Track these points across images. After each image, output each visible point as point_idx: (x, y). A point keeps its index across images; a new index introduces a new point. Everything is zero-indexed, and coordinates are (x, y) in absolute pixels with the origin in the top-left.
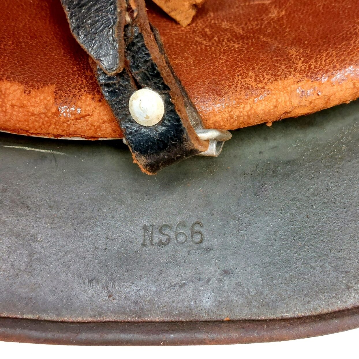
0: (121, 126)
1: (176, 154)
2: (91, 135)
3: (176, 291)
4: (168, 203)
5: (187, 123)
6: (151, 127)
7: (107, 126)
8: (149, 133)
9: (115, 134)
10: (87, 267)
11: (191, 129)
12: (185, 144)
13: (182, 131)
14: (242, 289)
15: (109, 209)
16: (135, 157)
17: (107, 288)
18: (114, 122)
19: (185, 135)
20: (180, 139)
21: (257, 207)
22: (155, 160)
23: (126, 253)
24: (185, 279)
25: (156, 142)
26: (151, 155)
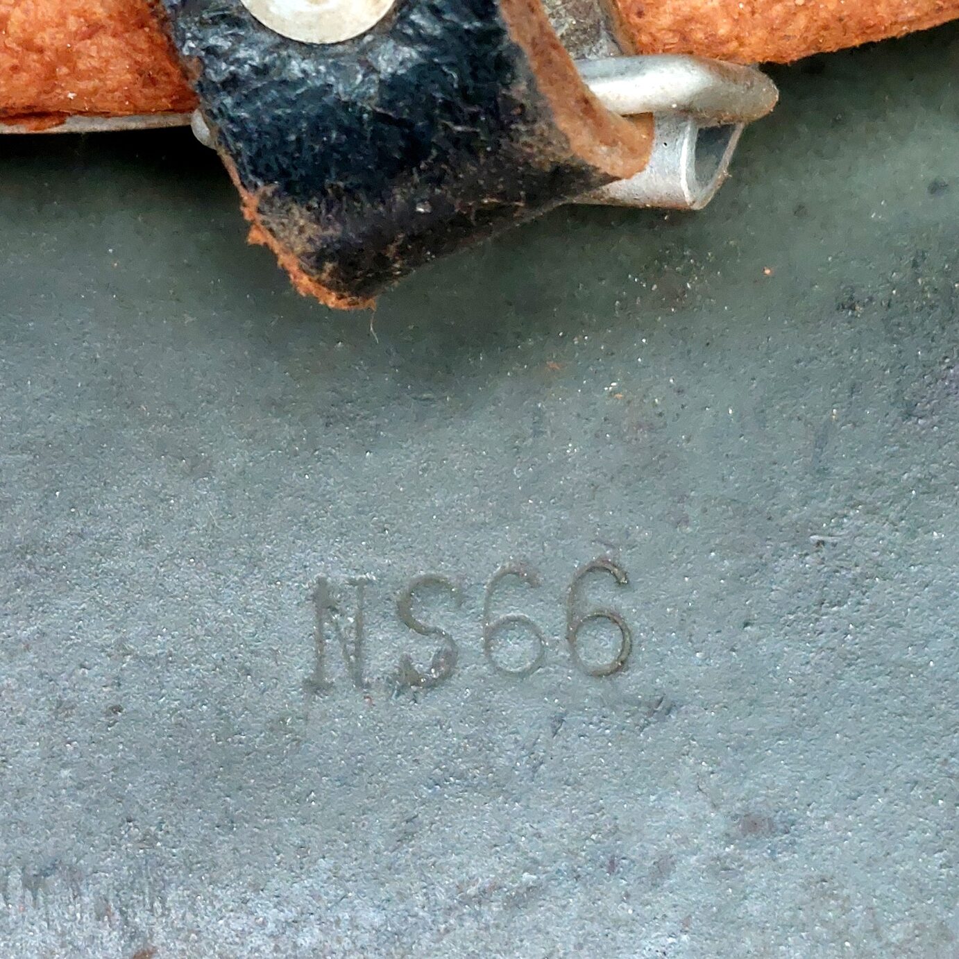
0: (179, 44)
1: (478, 192)
2: (26, 102)
3: (487, 928)
4: (441, 465)
5: (530, 21)
6: (340, 48)
7: (106, 48)
8: (332, 80)
9: (149, 91)
10: (16, 807)
11: (554, 53)
12: (525, 139)
13: (503, 66)
14: (838, 911)
15: (127, 500)
16: (259, 211)
17: (122, 913)
18: (142, 26)
19: (523, 87)
20: (494, 113)
21: (920, 480)
22: (364, 229)
23: (220, 729)
24: (535, 861)
25: (368, 130)
26: (339, 199)
